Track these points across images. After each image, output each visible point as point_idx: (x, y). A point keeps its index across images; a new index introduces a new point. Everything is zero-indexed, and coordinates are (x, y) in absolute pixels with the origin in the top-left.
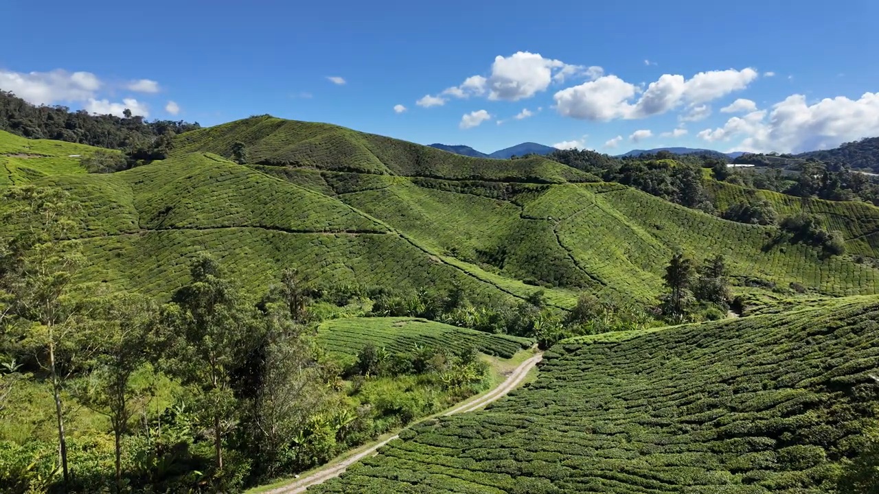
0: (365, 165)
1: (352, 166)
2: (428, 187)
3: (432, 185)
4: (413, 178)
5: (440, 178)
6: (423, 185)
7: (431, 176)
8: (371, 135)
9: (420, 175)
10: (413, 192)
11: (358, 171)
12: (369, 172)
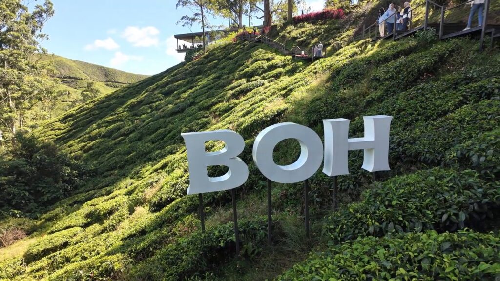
0: (78, 76)
1: (71, 76)
2: (114, 87)
3: (116, 86)
4: (106, 83)
5: (121, 83)
6: (111, 86)
7: (115, 82)
8: (77, 61)
9: (109, 82)
10: (107, 89)
11: (75, 78)
12: (81, 79)
